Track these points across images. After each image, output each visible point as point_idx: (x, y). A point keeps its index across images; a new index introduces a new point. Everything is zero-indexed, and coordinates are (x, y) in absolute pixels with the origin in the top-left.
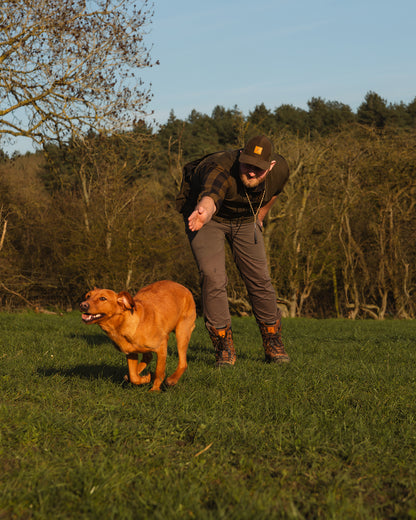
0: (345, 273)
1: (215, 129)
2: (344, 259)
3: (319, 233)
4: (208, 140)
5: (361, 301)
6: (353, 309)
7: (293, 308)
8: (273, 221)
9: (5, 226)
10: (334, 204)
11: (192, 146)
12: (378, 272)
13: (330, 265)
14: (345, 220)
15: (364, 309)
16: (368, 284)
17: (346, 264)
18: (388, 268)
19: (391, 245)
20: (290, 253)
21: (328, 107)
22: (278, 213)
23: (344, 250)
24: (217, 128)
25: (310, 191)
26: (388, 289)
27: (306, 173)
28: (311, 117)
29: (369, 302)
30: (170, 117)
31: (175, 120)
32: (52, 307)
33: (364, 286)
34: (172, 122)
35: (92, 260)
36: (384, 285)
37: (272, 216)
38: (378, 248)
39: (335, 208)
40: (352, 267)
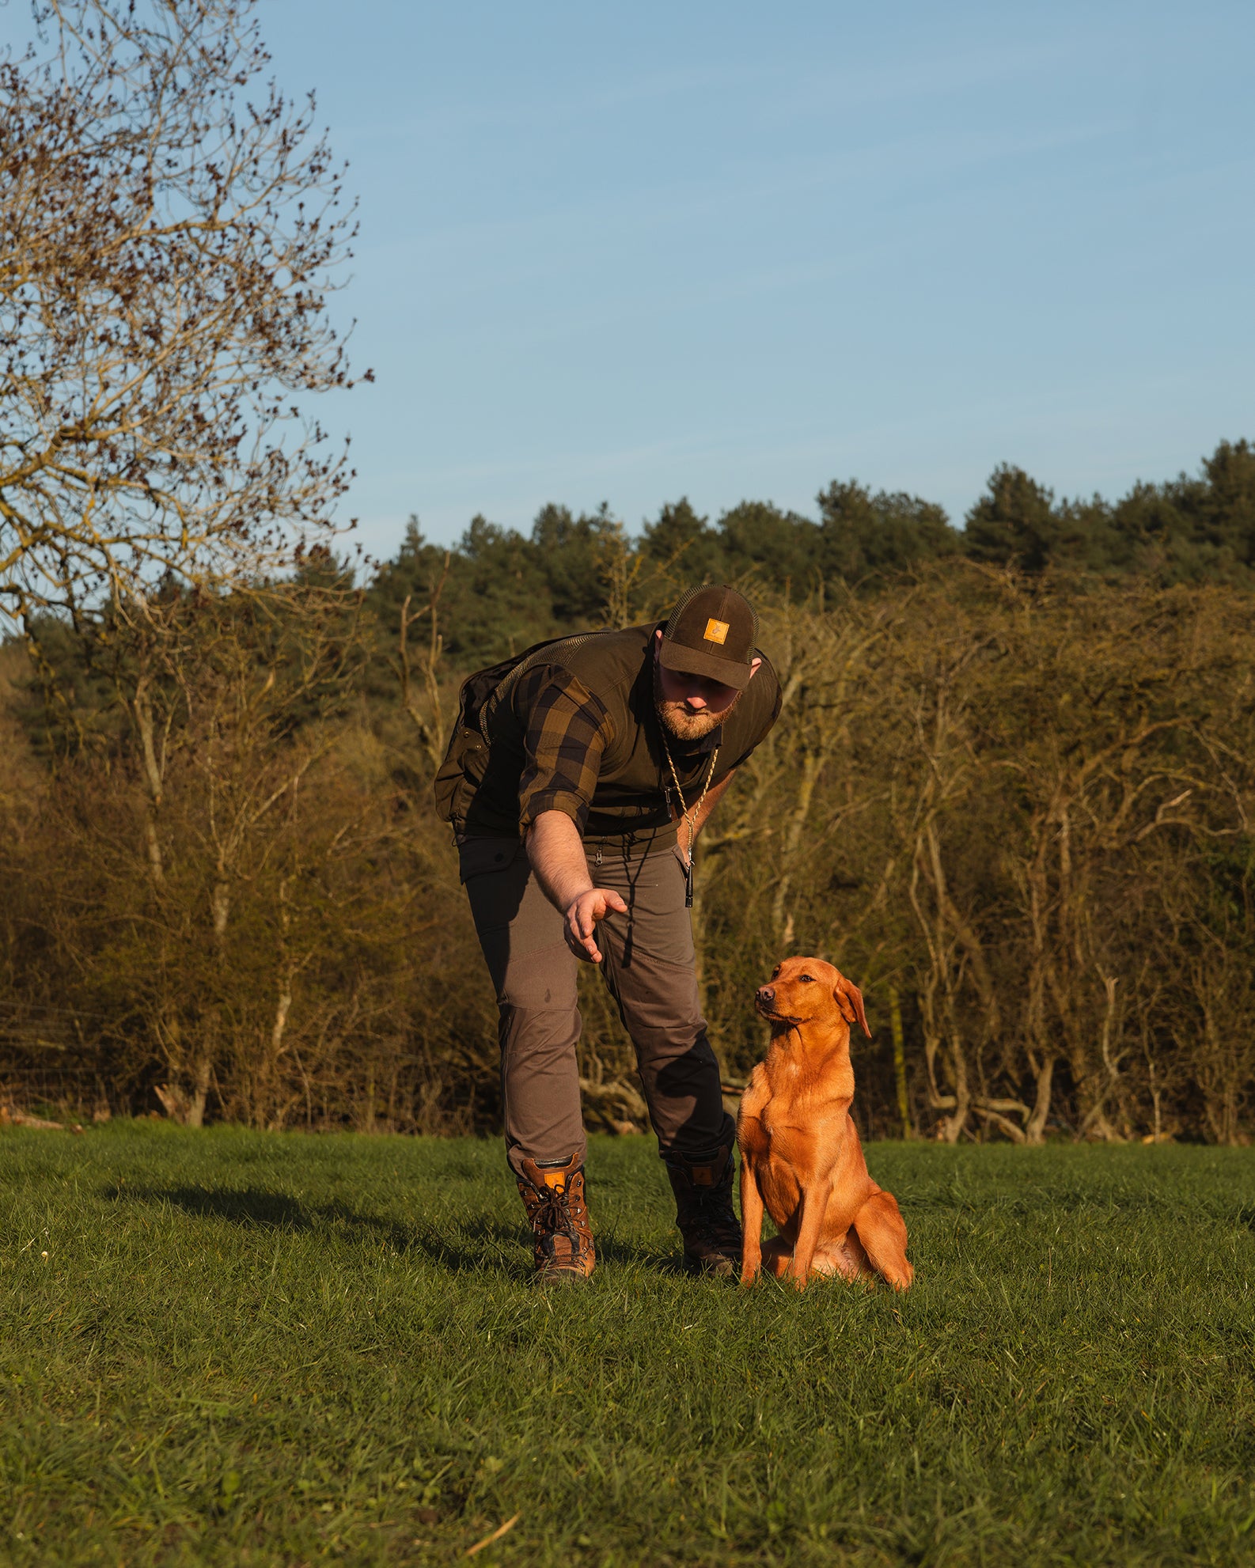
0: (927, 1006)
1: (541, 576)
2: (925, 962)
3: (853, 885)
4: (520, 607)
5: (973, 1086)
6: (952, 1113)
8: (713, 850)
10: (894, 800)
11: (473, 624)
12: (1024, 1002)
13: (882, 981)
14: (927, 848)
15: (983, 1113)
16: (996, 1038)
17: (931, 978)
18: (1056, 991)
19: (1062, 923)
20: (764, 947)
21: (878, 510)
22: (725, 825)
23: (923, 938)
24: (548, 571)
25: (822, 761)
26: (1054, 1051)
27: (811, 707)
28: (827, 540)
29: (997, 1092)
30: (408, 539)
31: (422, 546)
32: (48, 1106)
33: (985, 1042)
34: (412, 553)
35: (169, 965)
36: (1043, 1042)
37: (709, 836)
38: (1026, 930)
39: (898, 811)
40: (949, 986)
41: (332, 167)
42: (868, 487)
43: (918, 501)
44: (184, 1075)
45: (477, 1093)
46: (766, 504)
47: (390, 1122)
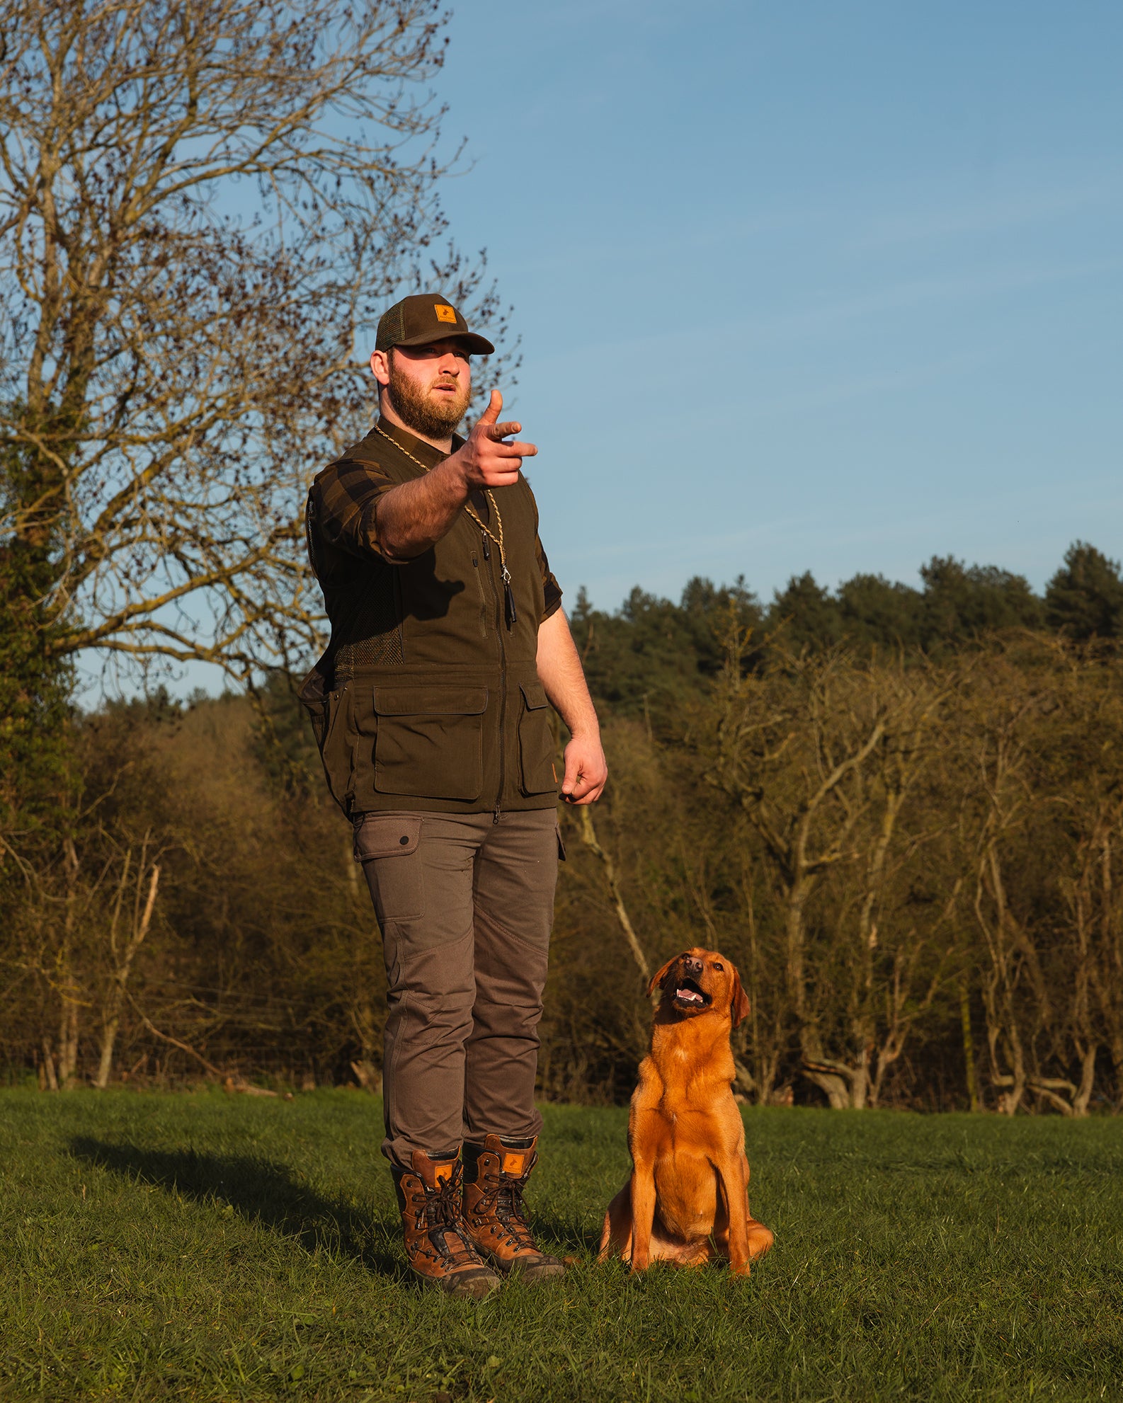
0: (989, 999)
1: (688, 637)
2: (987, 964)
3: (928, 900)
4: (670, 663)
5: (1028, 1068)
6: (1010, 1089)
7: (860, 1086)
8: (811, 871)
9: (155, 879)
10: (961, 829)
11: (631, 677)
12: (1071, 998)
13: (953, 979)
14: (990, 870)
15: (1037, 1090)
16: (1048, 1028)
17: (992, 977)
18: (1099, 989)
19: (1104, 931)
20: (853, 950)
21: (972, 581)
22: (821, 850)
23: (987, 944)
24: (694, 632)
25: (902, 797)
26: (1096, 1039)
27: (893, 752)
28: (928, 606)
29: (1049, 1073)
30: (578, 606)
31: (590, 612)
32: (267, 1077)
33: (1038, 1031)
34: (581, 618)
35: (364, 963)
36: (1087, 1031)
37: (807, 859)
38: (1073, 937)
39: (966, 839)
40: (1007, 984)
41: (500, 310)
42: (963, 562)
43: (1005, 573)
44: (375, 1053)
45: (616, 1070)
46: (876, 575)
47: (544, 1093)
